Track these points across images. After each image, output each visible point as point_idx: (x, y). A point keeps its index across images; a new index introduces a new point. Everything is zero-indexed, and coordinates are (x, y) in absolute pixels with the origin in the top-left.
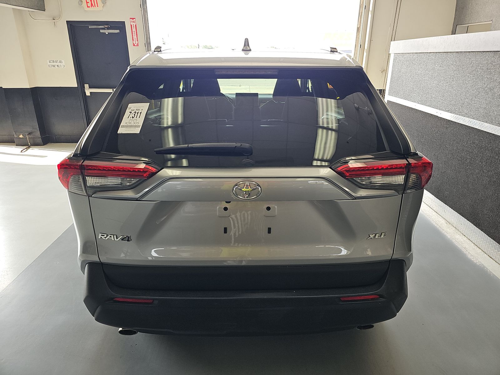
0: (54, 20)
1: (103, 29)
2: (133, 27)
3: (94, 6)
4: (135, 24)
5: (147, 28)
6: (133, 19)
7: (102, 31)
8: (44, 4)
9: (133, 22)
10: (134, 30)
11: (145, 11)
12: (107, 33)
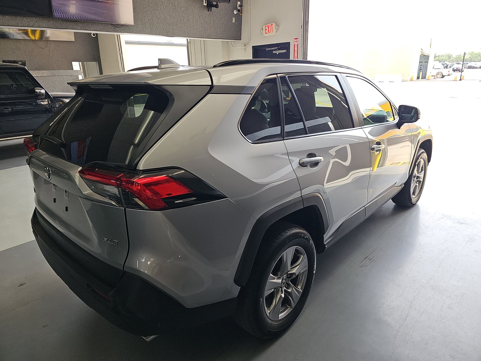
0: (245, 46)
1: (276, 50)
2: (295, 46)
3: (270, 32)
4: (297, 43)
5: (306, 46)
6: (296, 39)
7: (274, 52)
8: (241, 35)
9: (296, 42)
10: (296, 49)
11: (306, 30)
12: (277, 54)
